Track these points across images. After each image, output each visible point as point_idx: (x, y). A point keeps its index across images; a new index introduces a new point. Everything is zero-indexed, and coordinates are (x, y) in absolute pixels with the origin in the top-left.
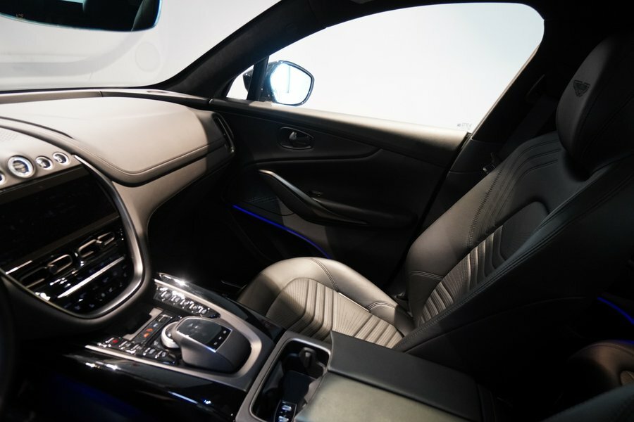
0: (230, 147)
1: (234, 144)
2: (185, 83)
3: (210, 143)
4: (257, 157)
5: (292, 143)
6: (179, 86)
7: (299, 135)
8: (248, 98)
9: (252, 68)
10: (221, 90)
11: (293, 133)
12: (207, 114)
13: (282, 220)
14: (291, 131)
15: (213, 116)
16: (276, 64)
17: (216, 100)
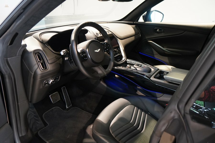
0: (139, 35)
1: (141, 34)
2: (127, 19)
3: (135, 33)
4: (147, 38)
5: (158, 33)
6: (125, 20)
7: (160, 30)
8: (144, 21)
9: (146, 13)
10: (137, 20)
11: (158, 30)
12: (134, 26)
13: (154, 56)
14: (157, 29)
15: (136, 26)
16: (152, 11)
17: (136, 22)
